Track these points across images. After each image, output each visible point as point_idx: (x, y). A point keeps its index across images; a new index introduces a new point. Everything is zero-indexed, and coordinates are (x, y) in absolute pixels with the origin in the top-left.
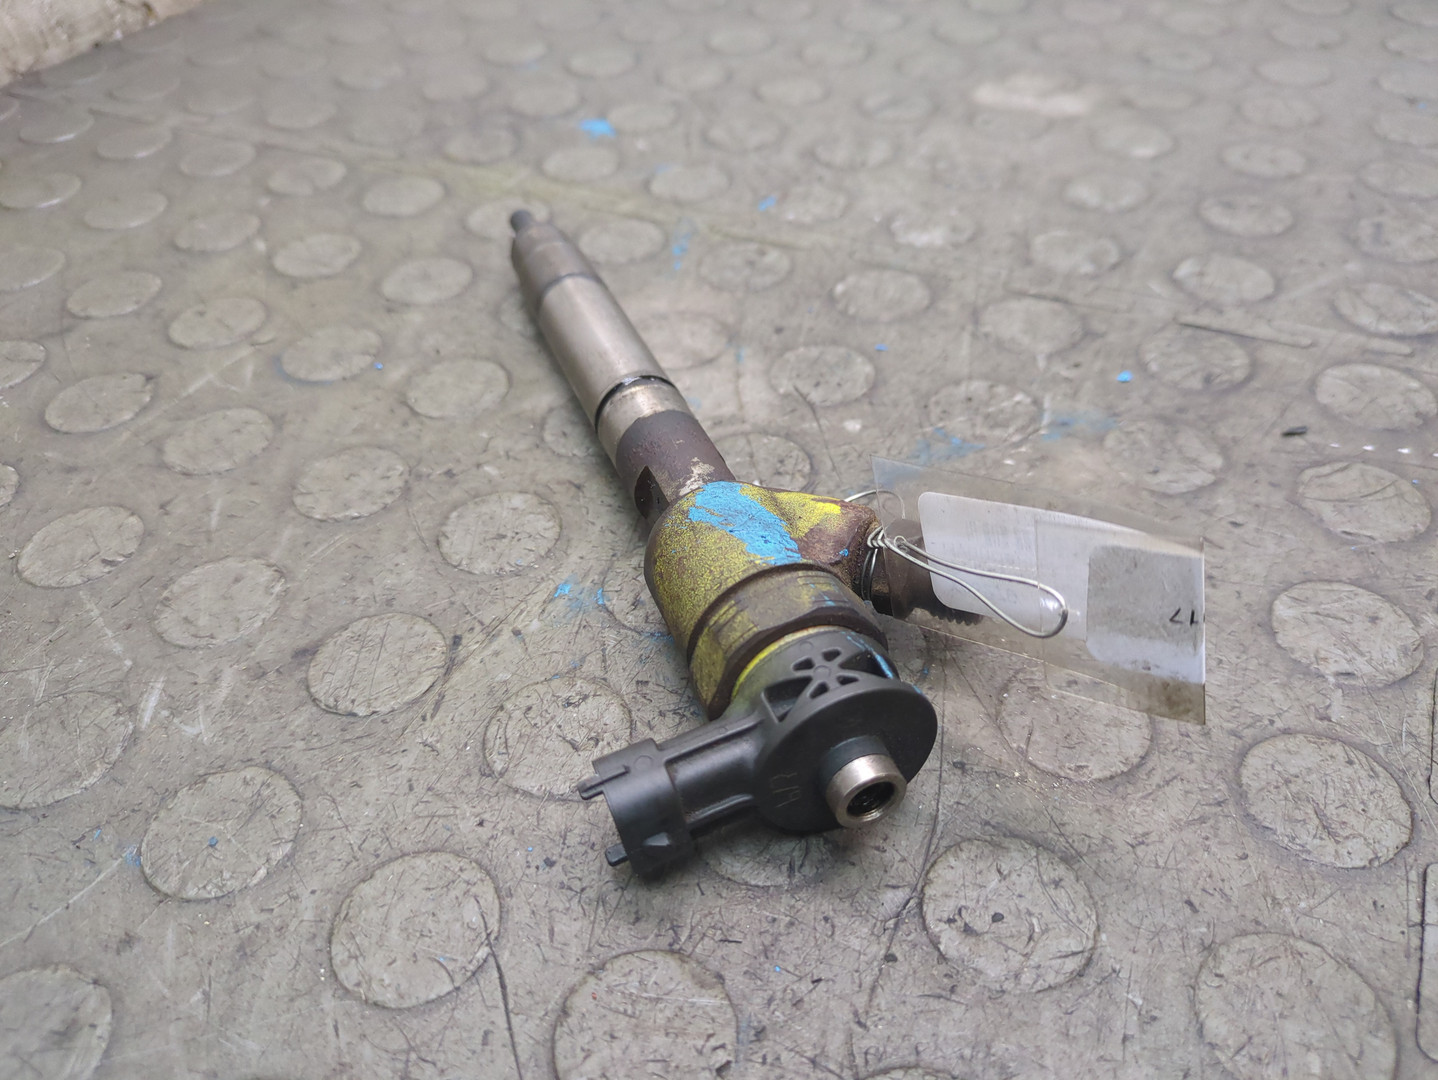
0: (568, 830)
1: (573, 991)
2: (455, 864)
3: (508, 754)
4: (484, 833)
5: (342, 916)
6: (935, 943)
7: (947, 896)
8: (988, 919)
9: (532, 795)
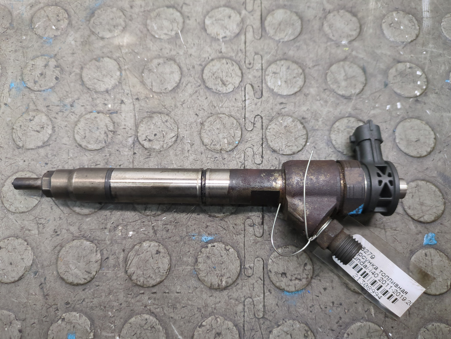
0: (47, 154)
2: (23, 174)
3: (22, 141)
4: (26, 163)
5: (3, 197)
6: (143, 146)
7: (143, 134)
8: (153, 136)
9: (33, 149)
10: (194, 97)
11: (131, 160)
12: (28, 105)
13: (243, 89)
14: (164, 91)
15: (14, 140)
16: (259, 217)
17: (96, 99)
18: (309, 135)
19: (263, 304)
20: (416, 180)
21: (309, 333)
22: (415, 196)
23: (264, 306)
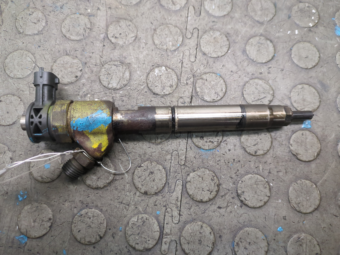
0: (40, 40)
1: (52, 66)
2: (22, 52)
3: (22, 28)
4: (25, 44)
5: (5, 66)
7: (111, 33)
8: (119, 35)
9: (31, 35)
10: (151, 11)
11: (101, 50)
12: (29, 4)
13: (187, 9)
14: (130, 4)
15: (16, 27)
16: (189, 98)
17: (79, 5)
18: (231, 45)
19: (185, 156)
20: (302, 84)
21: (215, 178)
22: (300, 95)
23: (186, 157)
